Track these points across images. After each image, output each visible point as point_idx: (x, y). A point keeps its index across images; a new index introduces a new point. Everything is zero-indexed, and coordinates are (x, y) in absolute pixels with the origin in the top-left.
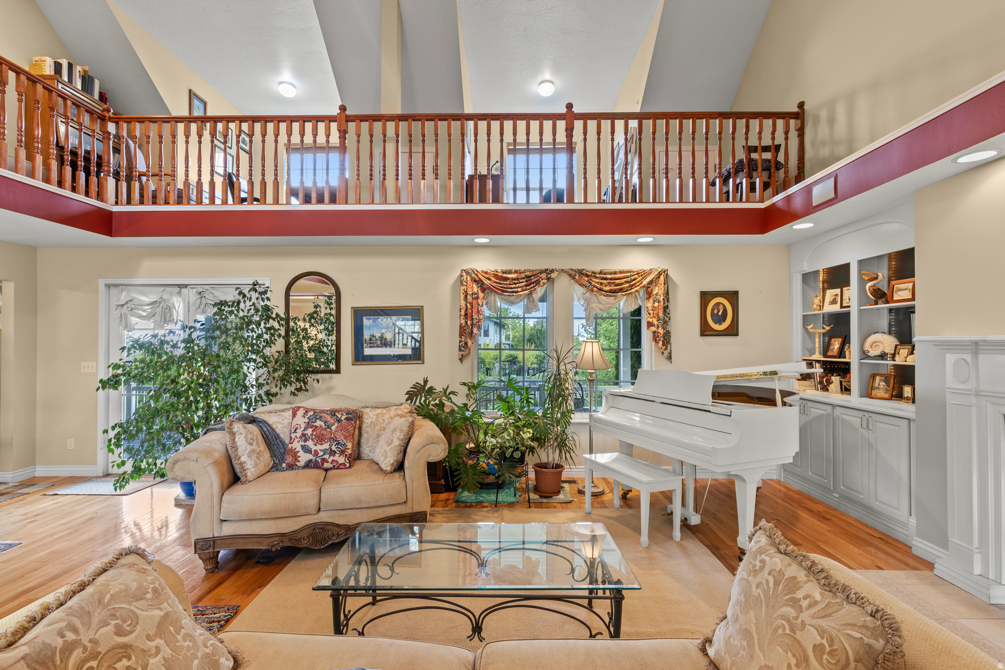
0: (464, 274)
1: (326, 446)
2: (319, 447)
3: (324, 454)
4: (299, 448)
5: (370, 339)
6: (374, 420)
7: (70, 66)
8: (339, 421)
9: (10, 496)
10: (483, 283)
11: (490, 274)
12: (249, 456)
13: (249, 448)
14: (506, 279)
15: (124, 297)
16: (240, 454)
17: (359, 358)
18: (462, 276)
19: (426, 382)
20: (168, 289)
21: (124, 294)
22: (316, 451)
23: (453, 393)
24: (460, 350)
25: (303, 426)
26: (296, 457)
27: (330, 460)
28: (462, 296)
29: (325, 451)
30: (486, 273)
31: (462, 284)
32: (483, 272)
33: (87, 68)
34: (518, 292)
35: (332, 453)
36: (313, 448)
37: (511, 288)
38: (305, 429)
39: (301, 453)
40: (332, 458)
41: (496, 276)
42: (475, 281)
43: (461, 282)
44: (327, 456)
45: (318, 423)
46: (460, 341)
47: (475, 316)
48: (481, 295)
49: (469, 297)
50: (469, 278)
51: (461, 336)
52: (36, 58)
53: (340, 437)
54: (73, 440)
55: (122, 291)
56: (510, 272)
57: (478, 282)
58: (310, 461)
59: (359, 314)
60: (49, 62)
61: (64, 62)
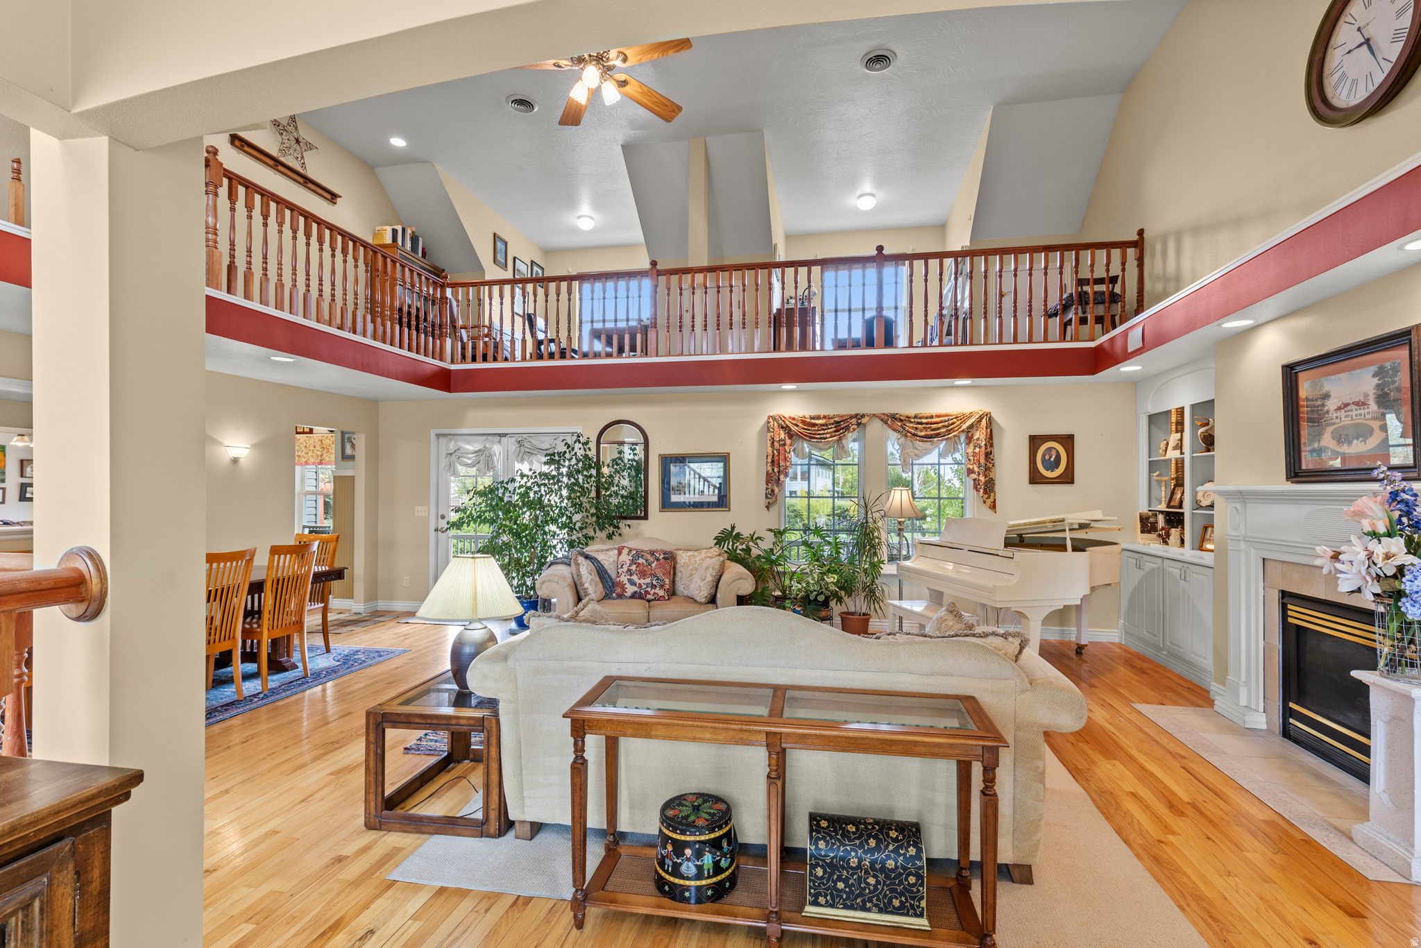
0: (771, 420)
1: (648, 580)
2: (642, 581)
3: (647, 587)
4: (626, 581)
5: (678, 487)
6: (687, 561)
8: (658, 560)
9: (368, 623)
10: (790, 430)
11: (798, 420)
12: (590, 584)
13: (590, 577)
14: (814, 425)
15: (452, 446)
16: (584, 581)
17: (666, 505)
18: (769, 422)
19: (733, 528)
20: (490, 438)
21: (453, 443)
22: (640, 584)
23: (759, 538)
24: (767, 497)
25: (628, 562)
26: (624, 589)
27: (652, 592)
28: (769, 443)
29: (647, 585)
30: (794, 419)
31: (769, 431)
32: (790, 418)
33: (413, 228)
34: (826, 438)
35: (654, 587)
36: (638, 581)
37: (819, 434)
38: (630, 565)
39: (628, 585)
40: (653, 591)
41: (804, 422)
42: (782, 427)
43: (768, 428)
44: (649, 589)
45: (641, 561)
46: (767, 489)
47: (782, 463)
48: (788, 441)
49: (776, 444)
50: (776, 424)
51: (767, 484)
52: (378, 228)
53: (660, 574)
54: (408, 578)
55: (450, 440)
56: (818, 418)
57: (785, 428)
58: (636, 592)
59: (667, 461)
60: (389, 229)
61: (399, 228)
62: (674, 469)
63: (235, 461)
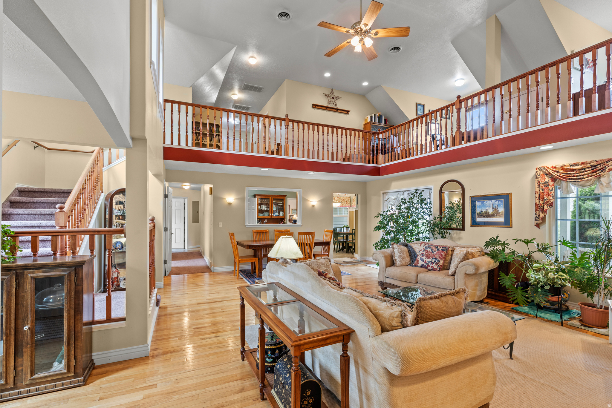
0: (538, 170)
1: (430, 260)
2: (427, 260)
3: (429, 263)
4: (419, 259)
5: (480, 213)
6: (458, 253)
7: (375, 115)
8: (438, 250)
10: (552, 175)
11: (558, 168)
12: (399, 257)
13: (399, 254)
14: (573, 170)
16: (395, 256)
17: (474, 223)
18: (536, 172)
19: (497, 237)
21: (387, 196)
22: (425, 261)
23: (507, 244)
24: (535, 220)
25: (423, 250)
26: (418, 262)
27: (431, 266)
28: (537, 185)
29: (429, 262)
30: (555, 168)
31: (537, 177)
32: (552, 167)
33: (380, 113)
34: (583, 178)
35: (432, 263)
36: (425, 260)
37: (577, 176)
38: (423, 251)
39: (420, 261)
40: (431, 265)
41: (563, 169)
42: (547, 174)
43: (536, 176)
44: (429, 264)
45: (429, 250)
46: (536, 214)
47: (545, 198)
48: (551, 183)
49: (541, 185)
50: (541, 173)
51: (536, 210)
52: (366, 117)
53: (437, 257)
56: (577, 164)
57: (548, 174)
58: (423, 265)
59: (474, 199)
60: (369, 117)
61: (373, 115)
62: (478, 204)
63: (313, 206)
